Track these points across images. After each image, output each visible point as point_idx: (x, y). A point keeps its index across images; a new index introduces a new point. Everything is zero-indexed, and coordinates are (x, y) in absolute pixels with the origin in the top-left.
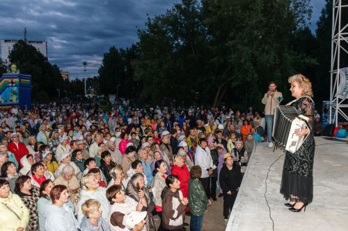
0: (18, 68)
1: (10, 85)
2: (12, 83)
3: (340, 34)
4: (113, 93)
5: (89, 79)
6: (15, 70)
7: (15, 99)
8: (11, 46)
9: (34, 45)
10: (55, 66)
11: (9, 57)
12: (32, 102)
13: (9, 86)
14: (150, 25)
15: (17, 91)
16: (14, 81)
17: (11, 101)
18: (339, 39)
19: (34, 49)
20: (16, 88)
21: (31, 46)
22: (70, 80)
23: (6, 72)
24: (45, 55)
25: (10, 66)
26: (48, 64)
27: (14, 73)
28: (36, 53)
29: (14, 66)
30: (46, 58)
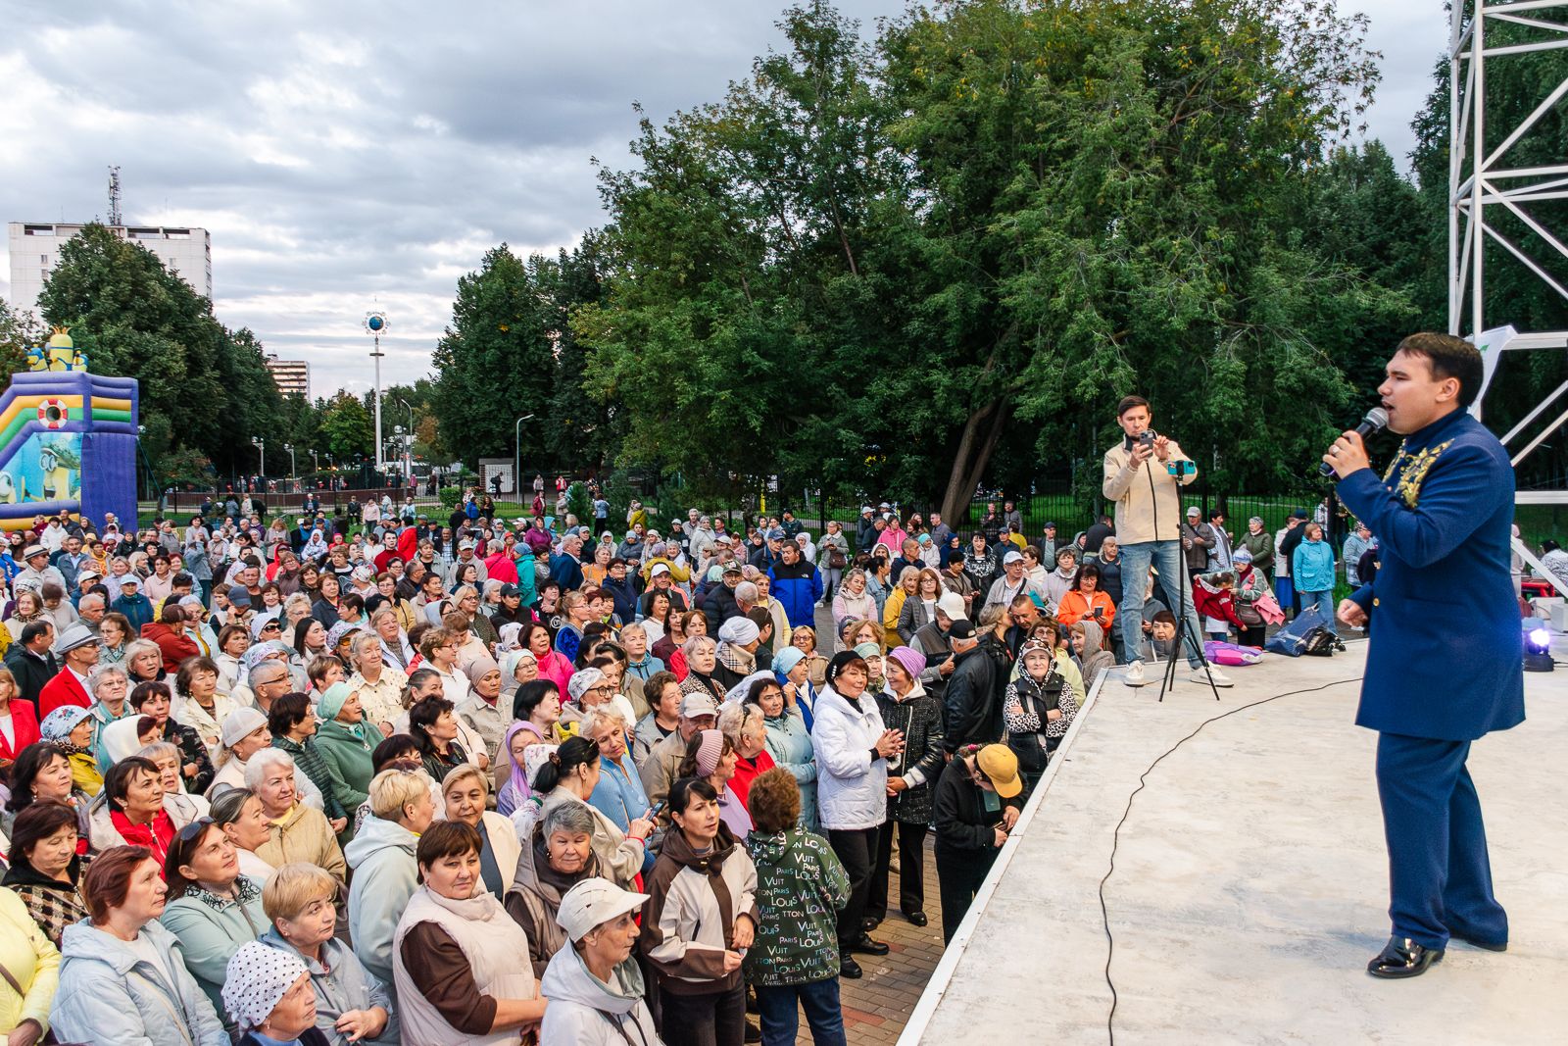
0: (79, 346)
1: (45, 422)
2: (55, 414)
3: (1480, 177)
4: (498, 455)
5: (395, 393)
6: (67, 355)
7: (65, 487)
8: (49, 249)
9: (150, 244)
10: (246, 336)
11: (43, 300)
12: (142, 497)
13: (41, 430)
14: (651, 153)
15: (76, 452)
16: (61, 406)
17: (50, 494)
18: (1478, 201)
19: (151, 262)
20: (70, 436)
21: (137, 249)
22: (312, 399)
23: (25, 366)
24: (200, 291)
25: (46, 338)
26: (214, 329)
27: (59, 371)
28: (161, 279)
29: (61, 340)
30: (205, 304)
